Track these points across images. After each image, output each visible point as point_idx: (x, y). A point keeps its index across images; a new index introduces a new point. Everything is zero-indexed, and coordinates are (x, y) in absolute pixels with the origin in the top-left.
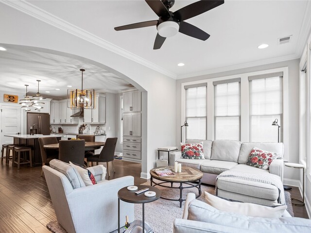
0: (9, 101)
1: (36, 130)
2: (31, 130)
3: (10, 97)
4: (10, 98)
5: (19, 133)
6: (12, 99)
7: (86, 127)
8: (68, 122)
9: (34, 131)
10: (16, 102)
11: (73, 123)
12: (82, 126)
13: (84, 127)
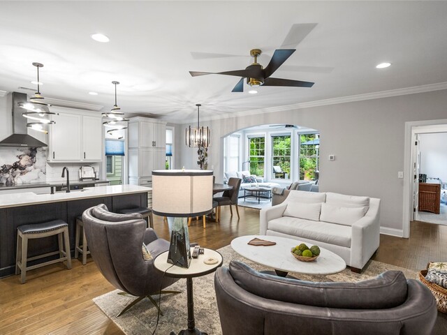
12: (12, 167)
13: (22, 169)
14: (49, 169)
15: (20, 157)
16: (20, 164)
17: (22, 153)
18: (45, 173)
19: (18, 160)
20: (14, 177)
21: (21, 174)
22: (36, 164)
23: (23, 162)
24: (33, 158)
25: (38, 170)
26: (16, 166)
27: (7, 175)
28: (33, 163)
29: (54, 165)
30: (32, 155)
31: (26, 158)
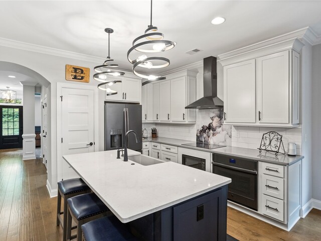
0: (75, 78)
1: (121, 135)
2: (111, 136)
3: (76, 69)
4: (75, 72)
5: (91, 144)
6: (78, 74)
7: (218, 130)
8: (178, 119)
9: (116, 139)
10: (87, 82)
11: (187, 122)
12: (208, 128)
13: (214, 130)
14: (234, 132)
15: (212, 119)
16: (212, 125)
17: (212, 115)
18: (230, 137)
19: (211, 121)
20: (209, 137)
21: (213, 134)
22: (223, 126)
23: (215, 124)
24: (221, 119)
25: (225, 132)
26: (210, 127)
27: (205, 135)
28: (220, 125)
29: (238, 128)
30: (221, 116)
31: (216, 119)
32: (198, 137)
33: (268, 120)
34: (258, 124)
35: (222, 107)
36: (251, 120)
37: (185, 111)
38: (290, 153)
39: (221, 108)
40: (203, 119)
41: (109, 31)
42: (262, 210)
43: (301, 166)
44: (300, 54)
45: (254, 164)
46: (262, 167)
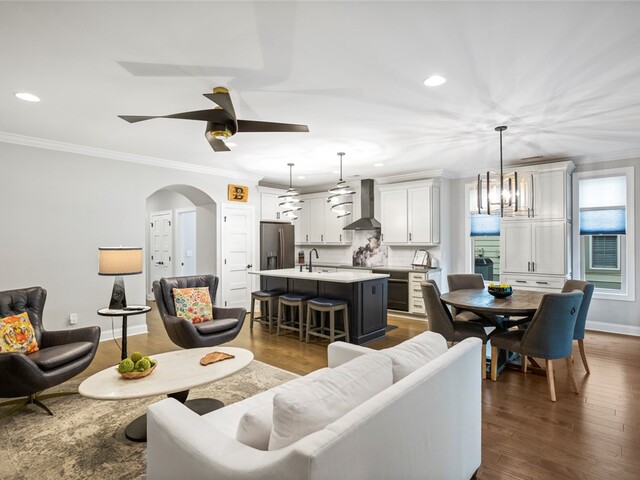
0: (236, 198)
1: (276, 257)
2: (267, 258)
3: (237, 189)
4: (236, 191)
5: (249, 267)
6: (238, 194)
7: (376, 251)
8: (335, 240)
9: (273, 261)
10: (245, 201)
11: (343, 244)
13: (371, 251)
14: (390, 252)
17: (371, 236)
18: (387, 256)
21: (371, 256)
23: (372, 244)
25: (382, 253)
26: (368, 248)
27: (362, 257)
29: (394, 248)
30: (378, 238)
31: (374, 240)
32: (354, 259)
33: (417, 240)
34: (409, 244)
35: (380, 228)
36: (403, 240)
37: (342, 232)
38: (433, 266)
39: (378, 230)
40: (361, 240)
41: (291, 165)
42: (412, 310)
43: (440, 276)
44: (439, 188)
45: (405, 275)
46: (411, 275)
